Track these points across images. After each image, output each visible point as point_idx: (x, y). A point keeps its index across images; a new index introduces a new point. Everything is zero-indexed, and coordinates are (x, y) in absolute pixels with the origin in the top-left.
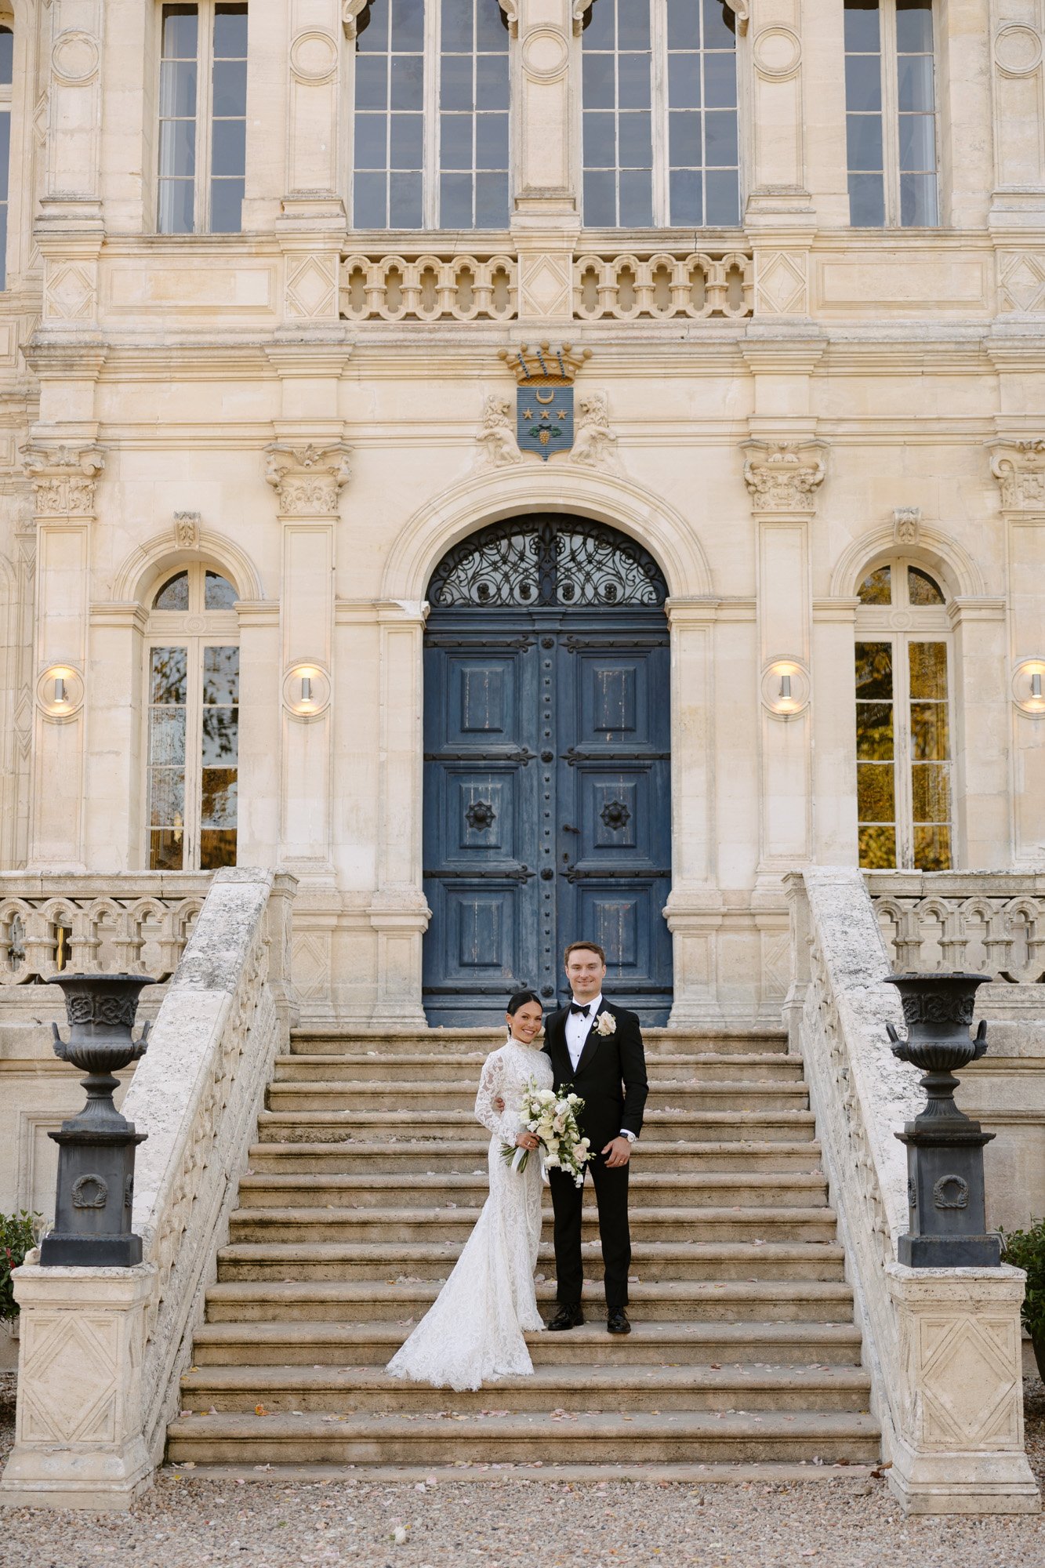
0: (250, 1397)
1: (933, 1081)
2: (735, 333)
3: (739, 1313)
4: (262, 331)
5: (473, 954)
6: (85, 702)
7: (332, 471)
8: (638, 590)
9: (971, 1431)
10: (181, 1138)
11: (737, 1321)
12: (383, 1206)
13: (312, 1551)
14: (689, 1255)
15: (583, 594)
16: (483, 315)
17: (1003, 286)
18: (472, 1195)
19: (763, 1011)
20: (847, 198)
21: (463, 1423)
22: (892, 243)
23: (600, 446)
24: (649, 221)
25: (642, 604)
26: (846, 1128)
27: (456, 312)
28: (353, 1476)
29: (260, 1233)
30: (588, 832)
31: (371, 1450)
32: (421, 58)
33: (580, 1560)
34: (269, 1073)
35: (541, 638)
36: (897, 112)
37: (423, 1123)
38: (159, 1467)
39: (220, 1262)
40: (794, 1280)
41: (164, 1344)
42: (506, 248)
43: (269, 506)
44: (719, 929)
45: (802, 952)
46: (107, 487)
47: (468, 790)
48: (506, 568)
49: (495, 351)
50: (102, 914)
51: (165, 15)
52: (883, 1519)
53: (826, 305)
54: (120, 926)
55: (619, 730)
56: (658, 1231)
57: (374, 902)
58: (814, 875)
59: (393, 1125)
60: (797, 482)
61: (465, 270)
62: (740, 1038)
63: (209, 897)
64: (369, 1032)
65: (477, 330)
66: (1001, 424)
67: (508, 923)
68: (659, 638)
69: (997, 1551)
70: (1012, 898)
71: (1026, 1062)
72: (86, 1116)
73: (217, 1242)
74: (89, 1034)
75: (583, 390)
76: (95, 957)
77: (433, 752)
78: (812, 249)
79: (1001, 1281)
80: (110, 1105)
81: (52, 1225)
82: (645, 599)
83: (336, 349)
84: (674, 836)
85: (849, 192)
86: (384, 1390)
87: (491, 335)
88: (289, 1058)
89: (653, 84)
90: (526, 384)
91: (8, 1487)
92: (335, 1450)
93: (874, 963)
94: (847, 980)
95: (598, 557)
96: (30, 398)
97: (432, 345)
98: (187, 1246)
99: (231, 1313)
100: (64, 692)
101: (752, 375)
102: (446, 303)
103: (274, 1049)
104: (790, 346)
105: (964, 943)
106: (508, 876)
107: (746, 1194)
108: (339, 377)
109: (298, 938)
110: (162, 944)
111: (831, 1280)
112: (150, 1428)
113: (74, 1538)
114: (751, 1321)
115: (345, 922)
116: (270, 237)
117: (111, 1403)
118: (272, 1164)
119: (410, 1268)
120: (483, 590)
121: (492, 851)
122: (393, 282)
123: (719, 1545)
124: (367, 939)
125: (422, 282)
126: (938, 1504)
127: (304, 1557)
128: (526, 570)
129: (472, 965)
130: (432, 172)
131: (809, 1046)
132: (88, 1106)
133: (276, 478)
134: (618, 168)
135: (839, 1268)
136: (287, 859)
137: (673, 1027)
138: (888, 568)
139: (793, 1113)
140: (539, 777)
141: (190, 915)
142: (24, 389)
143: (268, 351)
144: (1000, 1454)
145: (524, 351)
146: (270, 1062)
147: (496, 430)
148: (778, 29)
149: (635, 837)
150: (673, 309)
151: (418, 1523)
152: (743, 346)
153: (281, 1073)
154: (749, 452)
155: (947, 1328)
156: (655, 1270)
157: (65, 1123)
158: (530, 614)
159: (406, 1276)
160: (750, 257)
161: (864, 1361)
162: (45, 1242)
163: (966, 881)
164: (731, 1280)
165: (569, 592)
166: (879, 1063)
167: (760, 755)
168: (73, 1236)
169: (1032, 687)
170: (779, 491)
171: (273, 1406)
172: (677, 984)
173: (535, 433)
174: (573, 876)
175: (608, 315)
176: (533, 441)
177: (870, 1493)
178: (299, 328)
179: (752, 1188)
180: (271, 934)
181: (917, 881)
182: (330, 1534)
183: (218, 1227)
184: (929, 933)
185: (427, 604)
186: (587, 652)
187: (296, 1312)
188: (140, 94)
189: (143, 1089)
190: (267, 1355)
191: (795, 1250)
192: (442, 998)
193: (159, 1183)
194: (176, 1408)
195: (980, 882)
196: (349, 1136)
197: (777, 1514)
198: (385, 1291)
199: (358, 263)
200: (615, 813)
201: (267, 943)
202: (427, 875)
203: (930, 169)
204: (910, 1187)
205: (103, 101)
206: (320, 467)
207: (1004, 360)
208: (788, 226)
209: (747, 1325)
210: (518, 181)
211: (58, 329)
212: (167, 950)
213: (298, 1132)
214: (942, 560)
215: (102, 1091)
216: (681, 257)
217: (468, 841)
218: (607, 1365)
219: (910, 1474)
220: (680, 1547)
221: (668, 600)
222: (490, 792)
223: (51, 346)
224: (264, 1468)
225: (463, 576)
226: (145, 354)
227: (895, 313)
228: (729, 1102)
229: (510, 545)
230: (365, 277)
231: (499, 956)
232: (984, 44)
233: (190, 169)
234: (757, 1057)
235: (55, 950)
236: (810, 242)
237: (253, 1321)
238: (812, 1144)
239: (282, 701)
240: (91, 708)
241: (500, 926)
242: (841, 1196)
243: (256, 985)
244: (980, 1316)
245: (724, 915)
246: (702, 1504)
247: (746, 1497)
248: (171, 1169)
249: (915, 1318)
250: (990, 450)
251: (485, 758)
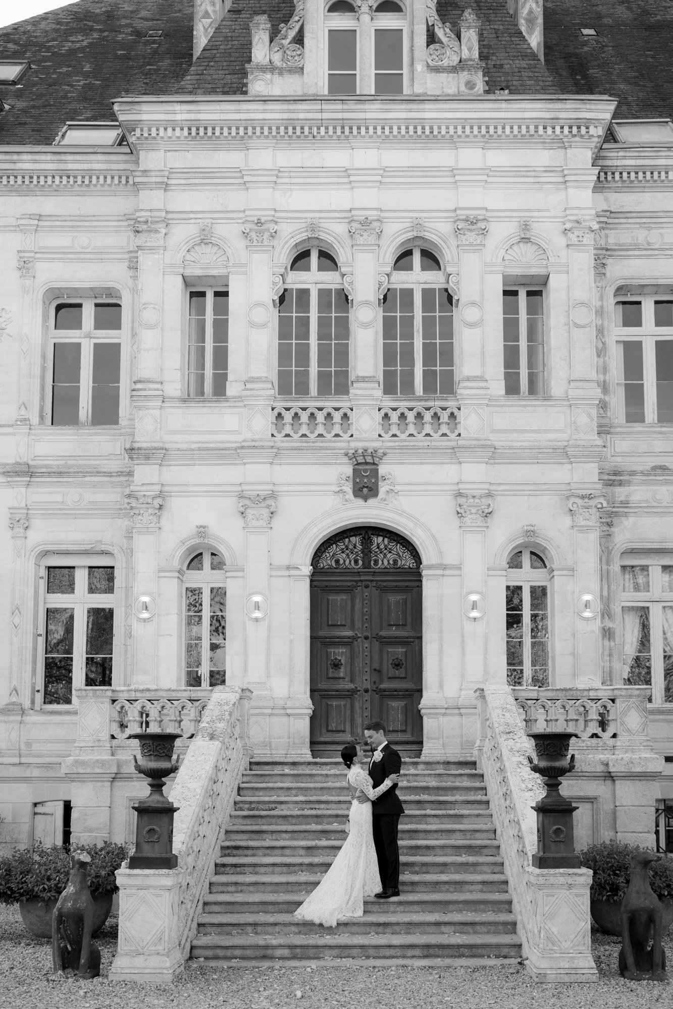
0: (231, 928)
1: (549, 782)
2: (453, 444)
3: (455, 888)
4: (236, 442)
5: (333, 726)
6: (156, 612)
7: (268, 506)
8: (407, 561)
9: (566, 945)
10: (197, 809)
11: (454, 892)
12: (292, 840)
13: (257, 1002)
14: (433, 862)
15: (383, 563)
16: (337, 435)
17: (574, 423)
18: (332, 835)
19: (463, 751)
20: (504, 382)
21: (328, 940)
22: (524, 403)
23: (390, 495)
24: (413, 392)
25: (410, 568)
26: (503, 804)
27: (325, 434)
28: (277, 964)
29: (235, 852)
30: (385, 671)
31: (286, 952)
32: (309, 317)
33: (384, 1007)
34: (239, 779)
35: (364, 583)
36: (527, 344)
37: (310, 802)
38: (187, 960)
39: (216, 865)
40: (481, 873)
41: (189, 904)
42: (348, 404)
43: (239, 522)
44: (444, 715)
45: (482, 724)
46: (165, 514)
47: (331, 652)
48: (348, 552)
49: (343, 451)
50: (163, 707)
51: (191, 297)
52: (525, 985)
53: (494, 431)
54: (171, 712)
55: (399, 625)
56: (418, 851)
57: (288, 702)
58: (489, 689)
59: (296, 802)
60: (480, 512)
61: (329, 414)
62: (454, 763)
63: (211, 699)
64: (286, 760)
65: (335, 442)
66: (573, 486)
67: (348, 712)
68: (417, 584)
69: (579, 1001)
70: (578, 700)
71: (584, 774)
72: (150, 799)
73: (215, 856)
74: (151, 761)
75: (383, 470)
76: (160, 727)
77: (315, 635)
78: (488, 405)
79: (581, 875)
80: (162, 794)
81: (134, 850)
82: (411, 566)
83: (270, 450)
84: (424, 673)
85: (505, 379)
86: (291, 924)
87: (341, 444)
88: (249, 772)
89: (415, 329)
90: (357, 467)
91: (114, 971)
92: (269, 952)
93: (517, 729)
94: (505, 736)
95: (389, 547)
96: (130, 474)
97: (313, 448)
98: (200, 858)
99: (221, 889)
100: (146, 607)
101: (460, 463)
102: (320, 429)
103: (242, 768)
104: (477, 450)
105: (557, 720)
106: (348, 691)
107: (458, 834)
108: (271, 463)
109: (253, 719)
110: (191, 721)
111: (498, 873)
112: (183, 943)
113: (145, 996)
114: (461, 892)
115: (275, 711)
116: (240, 398)
117: (163, 932)
118: (241, 821)
119: (304, 868)
120: (337, 561)
121: (341, 680)
122: (296, 420)
123: (449, 999)
124: (285, 720)
125: (309, 420)
126: (550, 978)
127: (253, 1006)
128: (357, 552)
129: (333, 731)
130: (314, 369)
131: (487, 767)
132: (151, 794)
133: (242, 509)
134: (399, 368)
135: (501, 867)
136: (248, 683)
137: (423, 758)
138: (521, 552)
139: (479, 797)
140: (363, 646)
141: (203, 708)
142: (128, 470)
143: (238, 451)
144: (580, 955)
145: (356, 451)
146: (240, 774)
147: (342, 488)
148: (473, 303)
149: (406, 674)
150: (424, 433)
151: (307, 988)
152: (456, 450)
153: (245, 779)
154: (458, 498)
155: (556, 897)
156: (417, 869)
157: (140, 802)
158: (359, 572)
159: (302, 871)
160: (459, 409)
161: (513, 910)
162: (131, 858)
163: (558, 692)
164: (451, 873)
165: (376, 562)
166: (521, 774)
167: (463, 636)
168: (144, 855)
169: (586, 606)
170: (472, 516)
171: (240, 931)
172: (425, 740)
173: (361, 489)
174: (378, 691)
175: (394, 435)
176: (360, 492)
177: (518, 972)
178: (252, 441)
179: (461, 831)
180: (241, 716)
181: (536, 692)
182: (266, 993)
183: (216, 849)
184: (540, 715)
185: (311, 567)
186: (384, 590)
187: (251, 888)
188: (179, 332)
189: (180, 786)
190: (238, 908)
191: (481, 859)
192: (319, 746)
193: (186, 830)
194: (196, 933)
195: (564, 692)
196: (276, 808)
197: (475, 982)
198: (292, 878)
199: (280, 411)
200: (397, 663)
201: (238, 720)
202: (312, 691)
203: (541, 369)
204: (538, 831)
205: (162, 336)
206: (263, 505)
207: (575, 456)
208: (477, 395)
209: (459, 894)
210: (353, 374)
211: (143, 440)
212: (193, 723)
213: (253, 806)
214: (546, 548)
215: (157, 787)
216: (428, 409)
217: (330, 675)
218: (395, 912)
219: (538, 964)
220: (431, 999)
221: (421, 566)
222: (340, 653)
223: (139, 449)
224: (236, 961)
225: (328, 555)
226: (182, 452)
227: (525, 435)
228: (450, 792)
229: (350, 541)
230: (283, 417)
231: (345, 727)
232: (566, 312)
233: (203, 369)
234: (462, 772)
235: (142, 723)
236: (487, 402)
237: (232, 892)
238: (488, 811)
239: (246, 612)
240: (159, 615)
241: (345, 713)
242: (502, 835)
243: (233, 739)
244: (571, 891)
245: (446, 709)
246: (440, 977)
247: (460, 974)
248: (192, 823)
249: (541, 892)
250: (568, 498)
251: (338, 638)
